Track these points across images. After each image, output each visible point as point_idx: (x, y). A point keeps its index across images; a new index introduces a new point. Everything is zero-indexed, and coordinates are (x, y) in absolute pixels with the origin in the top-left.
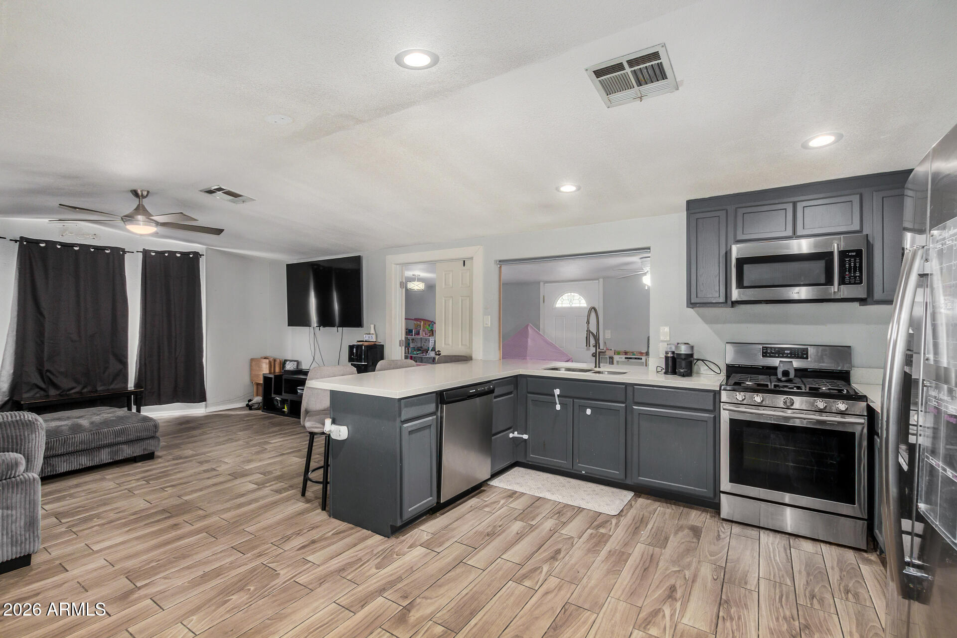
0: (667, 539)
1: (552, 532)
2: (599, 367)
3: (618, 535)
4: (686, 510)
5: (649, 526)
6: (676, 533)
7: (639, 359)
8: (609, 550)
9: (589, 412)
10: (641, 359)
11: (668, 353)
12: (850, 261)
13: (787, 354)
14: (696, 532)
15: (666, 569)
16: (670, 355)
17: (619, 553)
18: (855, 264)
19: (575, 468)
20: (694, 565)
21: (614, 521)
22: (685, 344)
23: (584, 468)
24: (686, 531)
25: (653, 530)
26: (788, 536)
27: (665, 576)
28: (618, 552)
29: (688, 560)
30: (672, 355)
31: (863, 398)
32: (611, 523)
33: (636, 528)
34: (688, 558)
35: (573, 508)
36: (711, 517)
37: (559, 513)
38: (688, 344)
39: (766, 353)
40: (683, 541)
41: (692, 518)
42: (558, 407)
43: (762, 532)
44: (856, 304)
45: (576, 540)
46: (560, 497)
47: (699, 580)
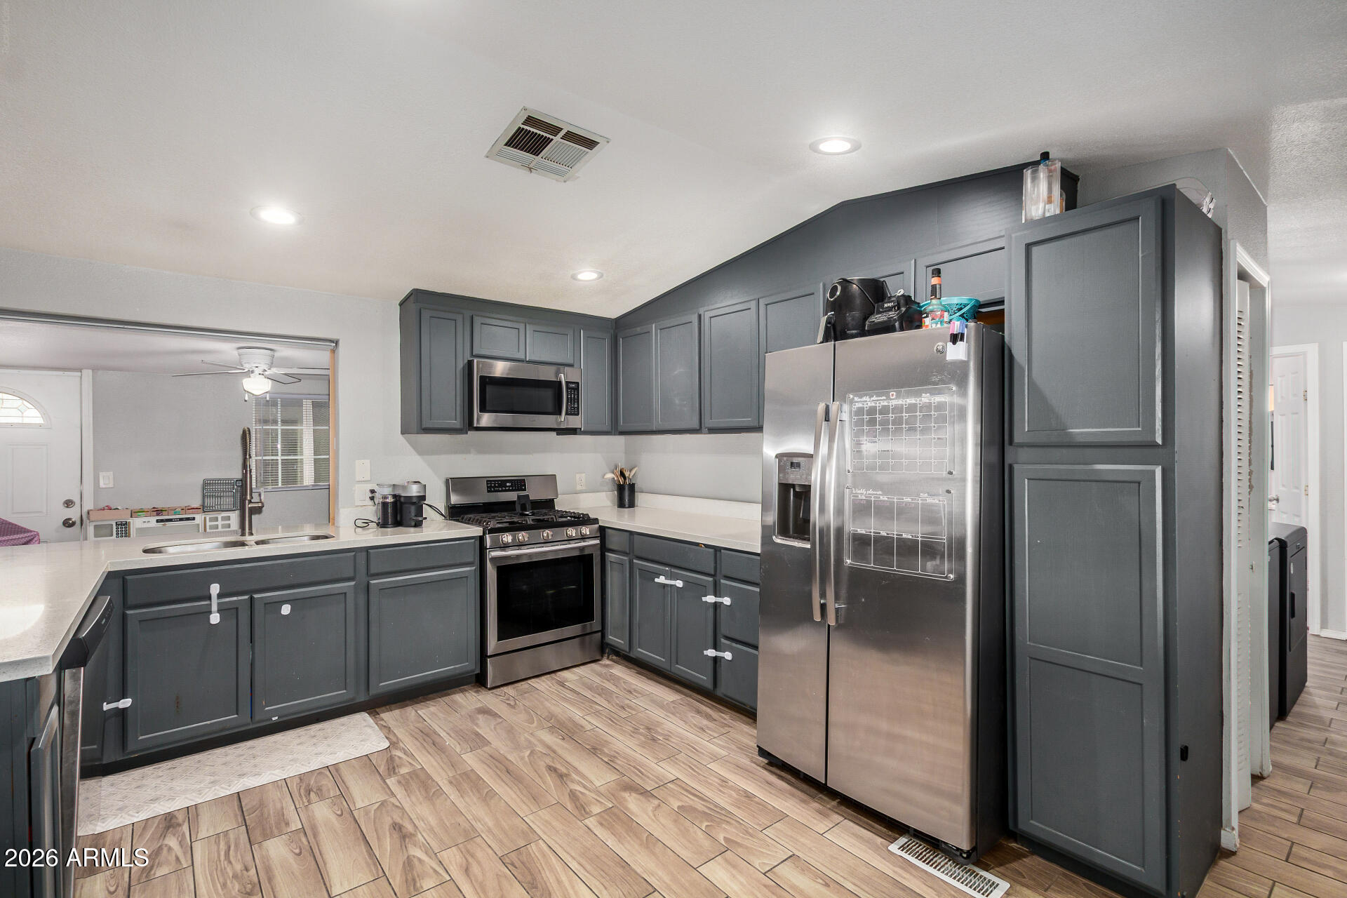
0: (477, 734)
1: (346, 815)
2: (251, 534)
3: (427, 761)
4: (446, 699)
5: (443, 734)
6: (477, 725)
7: (188, 519)
8: (446, 782)
9: (286, 610)
10: (194, 519)
11: (387, 498)
12: (571, 392)
13: (509, 487)
14: (485, 711)
15: (522, 758)
16: (390, 500)
17: (462, 777)
18: (574, 396)
19: (257, 717)
20: (532, 739)
21: (398, 753)
22: (416, 482)
23: (273, 711)
24: (480, 716)
25: (452, 735)
26: (549, 676)
27: (531, 764)
28: (458, 777)
29: (523, 739)
30: (392, 500)
31: (596, 521)
32: (400, 758)
33: (434, 745)
34: (519, 737)
35: (319, 773)
36: (477, 692)
37: (309, 791)
38: (419, 482)
39: (491, 486)
40: (492, 727)
41: (464, 703)
42: (215, 618)
43: (529, 681)
44: (554, 433)
45: (393, 800)
46: (277, 772)
47: (555, 748)
